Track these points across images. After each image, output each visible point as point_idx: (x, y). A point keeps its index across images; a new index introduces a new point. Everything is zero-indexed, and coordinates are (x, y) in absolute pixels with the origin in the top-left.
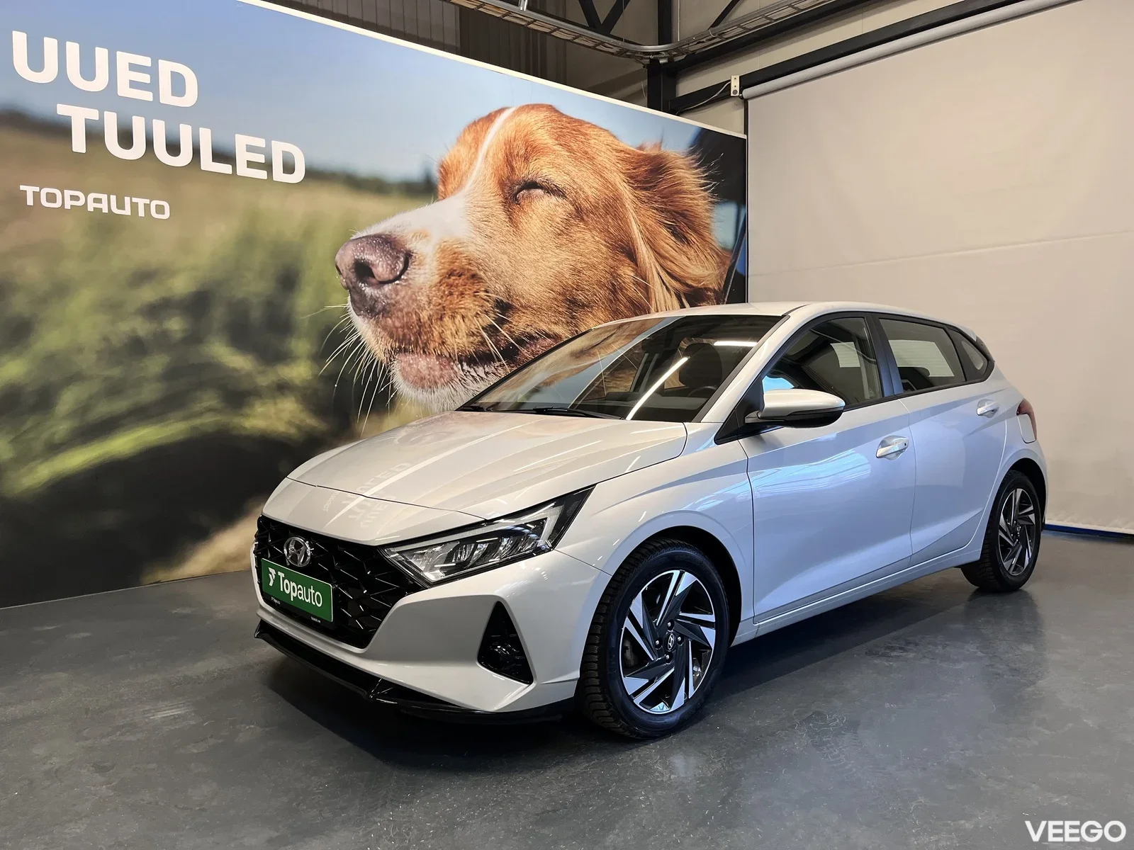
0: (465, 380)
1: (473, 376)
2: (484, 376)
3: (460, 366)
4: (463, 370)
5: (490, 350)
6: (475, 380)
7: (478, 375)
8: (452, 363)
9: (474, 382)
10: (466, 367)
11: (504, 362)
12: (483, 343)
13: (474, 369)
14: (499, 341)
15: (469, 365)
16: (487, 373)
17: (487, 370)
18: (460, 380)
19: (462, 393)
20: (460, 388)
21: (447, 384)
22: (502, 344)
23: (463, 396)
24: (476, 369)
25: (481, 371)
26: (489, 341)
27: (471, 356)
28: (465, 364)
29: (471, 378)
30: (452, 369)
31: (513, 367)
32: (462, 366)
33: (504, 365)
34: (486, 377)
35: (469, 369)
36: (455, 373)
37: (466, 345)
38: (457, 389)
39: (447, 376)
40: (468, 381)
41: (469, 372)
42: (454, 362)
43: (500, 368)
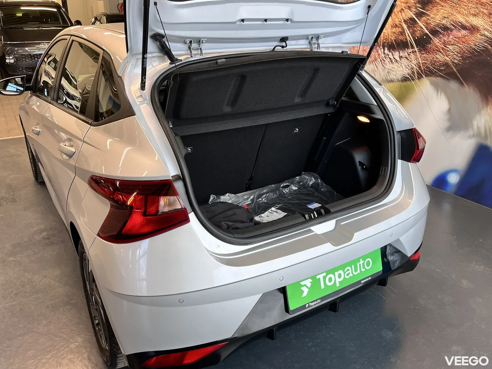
0: (384, 61)
1: (390, 59)
2: (398, 59)
3: (382, 50)
4: (384, 53)
5: (406, 39)
6: (391, 61)
7: (394, 58)
8: (378, 48)
9: (391, 63)
10: (386, 51)
11: (416, 49)
12: (402, 33)
13: (392, 53)
14: (416, 31)
15: (389, 50)
16: (401, 57)
17: (401, 54)
18: (381, 60)
19: (380, 70)
20: (380, 66)
21: (372, 62)
22: (418, 34)
23: (381, 72)
24: (394, 53)
25: (396, 55)
26: (407, 32)
27: (392, 43)
28: (386, 49)
29: (389, 60)
30: (378, 52)
31: (423, 54)
32: (384, 50)
33: (416, 51)
34: (399, 60)
35: (389, 53)
36: (379, 55)
37: (390, 35)
38: (378, 67)
39: (373, 56)
40: (386, 62)
41: (388, 55)
42: (379, 47)
43: (412, 54)
